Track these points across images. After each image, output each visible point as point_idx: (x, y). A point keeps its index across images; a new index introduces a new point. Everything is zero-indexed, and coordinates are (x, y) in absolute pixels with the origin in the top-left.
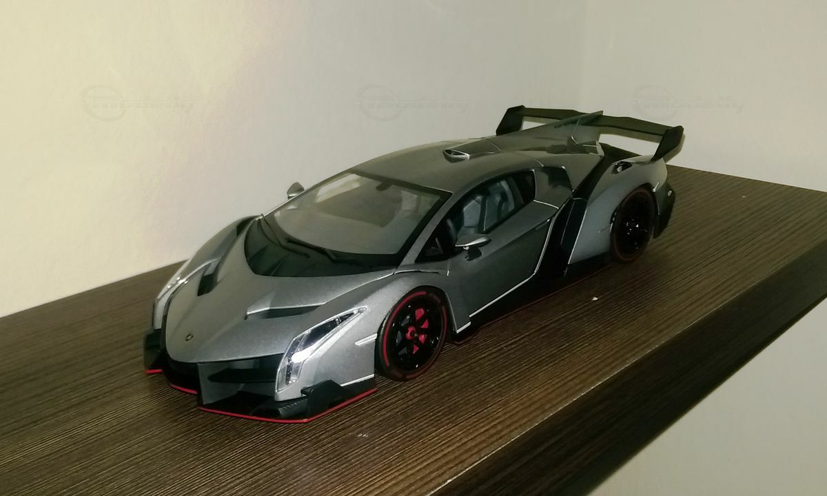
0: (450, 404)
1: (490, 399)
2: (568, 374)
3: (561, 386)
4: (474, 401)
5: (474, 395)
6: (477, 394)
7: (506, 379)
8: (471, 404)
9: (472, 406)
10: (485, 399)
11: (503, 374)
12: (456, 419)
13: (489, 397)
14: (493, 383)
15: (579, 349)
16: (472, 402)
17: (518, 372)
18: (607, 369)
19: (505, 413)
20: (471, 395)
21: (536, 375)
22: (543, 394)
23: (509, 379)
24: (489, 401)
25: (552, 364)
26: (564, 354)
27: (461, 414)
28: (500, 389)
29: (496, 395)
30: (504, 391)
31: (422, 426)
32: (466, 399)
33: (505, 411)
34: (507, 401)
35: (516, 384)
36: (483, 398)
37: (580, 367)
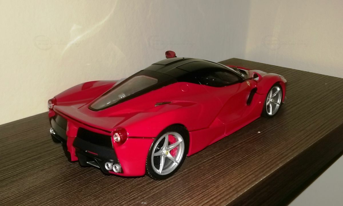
0: (189, 187)
1: (209, 184)
2: (248, 172)
3: (245, 178)
4: (201, 185)
5: (201, 182)
6: (202, 181)
7: (217, 173)
8: (200, 187)
9: (200, 188)
10: (207, 184)
11: (215, 171)
12: (192, 195)
13: (209, 183)
14: (210, 176)
15: (253, 158)
16: (200, 186)
17: (223, 170)
18: (268, 169)
20: (199, 182)
21: (232, 172)
22: (236, 182)
23: (219, 173)
24: (208, 186)
25: (239, 166)
26: (245, 161)
27: (195, 192)
28: (214, 179)
29: (212, 182)
30: (216, 180)
31: (174, 198)
32: (197, 184)
34: (218, 185)
35: (222, 177)
36: (206, 184)
37: (254, 168)
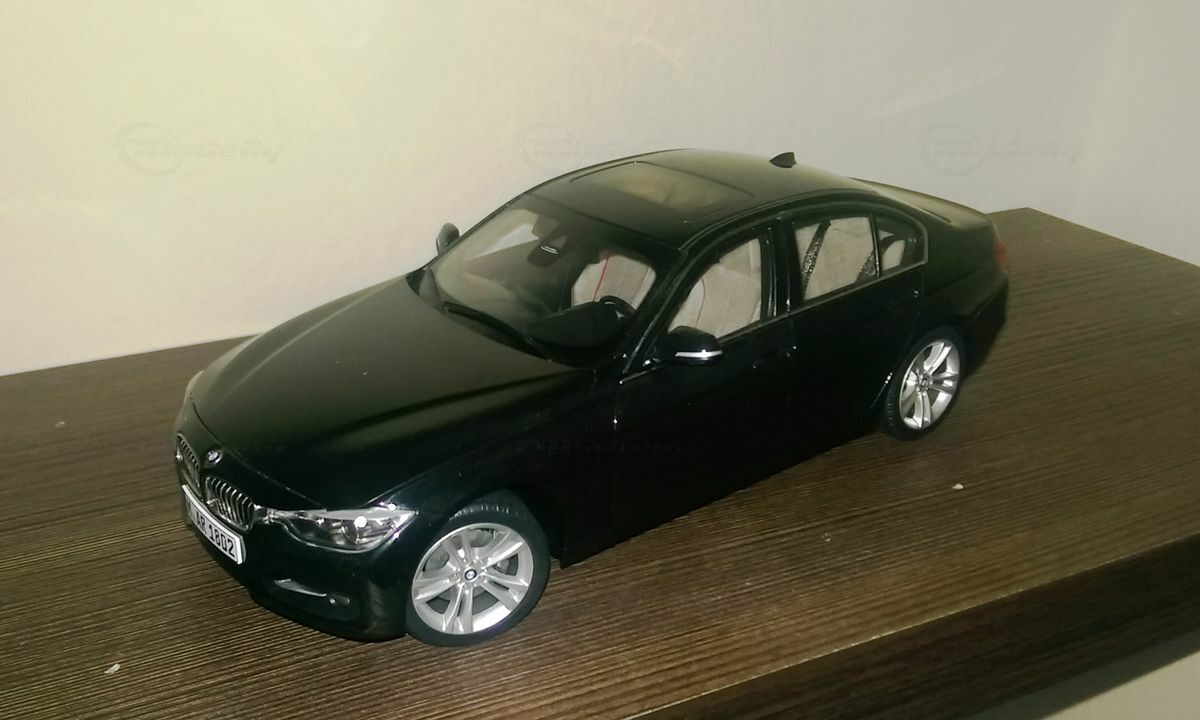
14: (720, 594)
15: (886, 566)
16: (674, 617)
17: (769, 584)
18: (914, 611)
19: (715, 648)
20: (678, 605)
21: (794, 595)
22: (790, 630)
23: (750, 592)
24: (699, 622)
27: (649, 631)
28: (728, 606)
29: (715, 614)
33: (718, 643)
35: (756, 604)
36: (694, 615)
37: (873, 598)
